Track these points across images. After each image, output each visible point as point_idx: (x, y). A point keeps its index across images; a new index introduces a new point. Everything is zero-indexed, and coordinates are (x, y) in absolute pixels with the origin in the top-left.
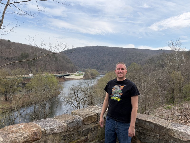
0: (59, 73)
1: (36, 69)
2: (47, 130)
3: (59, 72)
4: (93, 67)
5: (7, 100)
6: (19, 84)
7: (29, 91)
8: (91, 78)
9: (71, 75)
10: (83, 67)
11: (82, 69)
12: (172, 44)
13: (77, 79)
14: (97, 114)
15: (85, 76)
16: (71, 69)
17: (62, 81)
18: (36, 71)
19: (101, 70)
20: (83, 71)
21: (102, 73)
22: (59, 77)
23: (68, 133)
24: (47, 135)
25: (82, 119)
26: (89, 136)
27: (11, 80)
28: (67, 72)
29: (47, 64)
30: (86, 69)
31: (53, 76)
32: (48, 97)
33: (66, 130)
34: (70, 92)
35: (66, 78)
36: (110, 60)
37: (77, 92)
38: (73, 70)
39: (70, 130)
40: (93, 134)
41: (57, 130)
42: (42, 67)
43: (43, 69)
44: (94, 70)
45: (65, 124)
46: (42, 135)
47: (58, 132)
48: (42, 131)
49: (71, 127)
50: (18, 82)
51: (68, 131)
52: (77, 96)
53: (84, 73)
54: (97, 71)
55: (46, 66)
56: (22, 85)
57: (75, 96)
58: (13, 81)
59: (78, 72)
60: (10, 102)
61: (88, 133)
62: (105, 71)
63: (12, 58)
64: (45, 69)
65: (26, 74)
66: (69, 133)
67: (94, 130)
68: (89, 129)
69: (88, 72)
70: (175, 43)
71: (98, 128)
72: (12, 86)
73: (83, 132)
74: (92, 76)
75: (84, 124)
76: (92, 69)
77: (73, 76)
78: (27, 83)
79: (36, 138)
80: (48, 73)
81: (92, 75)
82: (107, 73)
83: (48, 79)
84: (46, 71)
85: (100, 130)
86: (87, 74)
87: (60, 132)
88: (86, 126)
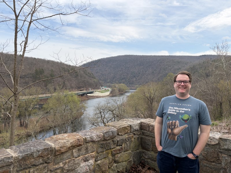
0: (81, 91)
1: (53, 87)
2: (87, 138)
3: (81, 89)
4: (120, 81)
5: (22, 124)
6: (35, 105)
7: (47, 113)
8: (119, 95)
9: (95, 91)
10: (109, 82)
11: (108, 84)
12: (218, 48)
13: (103, 97)
14: (130, 125)
15: (111, 93)
16: (94, 84)
17: (85, 100)
18: (54, 90)
19: (131, 84)
20: (109, 87)
21: (133, 88)
22: (81, 95)
23: (104, 142)
24: (87, 142)
25: (116, 129)
26: (123, 145)
27: (26, 101)
28: (90, 89)
29: (66, 81)
30: (113, 84)
31: (74, 95)
32: (70, 119)
33: (103, 139)
34: (95, 112)
35: (90, 96)
36: (142, 71)
37: (103, 112)
38: (96, 86)
39: (106, 139)
40: (127, 145)
41: (95, 138)
42: (60, 84)
43: (62, 87)
44: (122, 84)
45: (102, 134)
46: (84, 142)
47: (97, 140)
48: (83, 138)
49: (107, 136)
50: (33, 103)
51: (105, 140)
52: (104, 116)
53: (110, 89)
54: (125, 86)
55: (65, 82)
56: (38, 106)
57: (101, 116)
58: (28, 103)
59: (103, 87)
60: (26, 127)
61: (122, 143)
62: (136, 85)
63: (25, 76)
64: (64, 87)
65: (42, 94)
66: (106, 142)
67: (128, 140)
68: (123, 140)
69: (115, 87)
70: (220, 46)
71: (131, 139)
72: (27, 109)
73: (118, 142)
74: (120, 92)
75: (118, 134)
76: (119, 83)
77: (98, 93)
78: (44, 104)
79: (80, 144)
80: (68, 91)
81: (120, 90)
82: (138, 87)
83: (68, 98)
84: (65, 88)
85: (134, 141)
86: (114, 90)
87: (98, 141)
88: (120, 137)
